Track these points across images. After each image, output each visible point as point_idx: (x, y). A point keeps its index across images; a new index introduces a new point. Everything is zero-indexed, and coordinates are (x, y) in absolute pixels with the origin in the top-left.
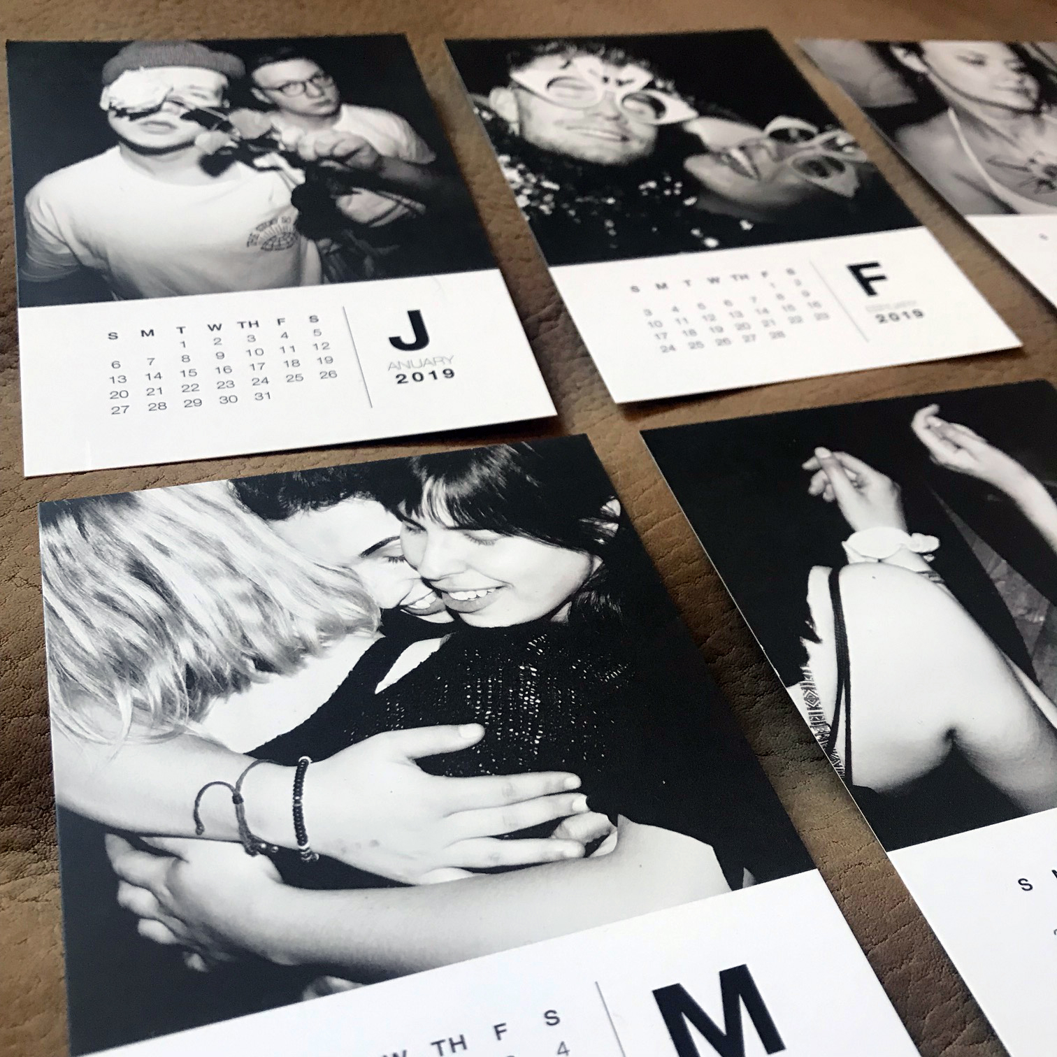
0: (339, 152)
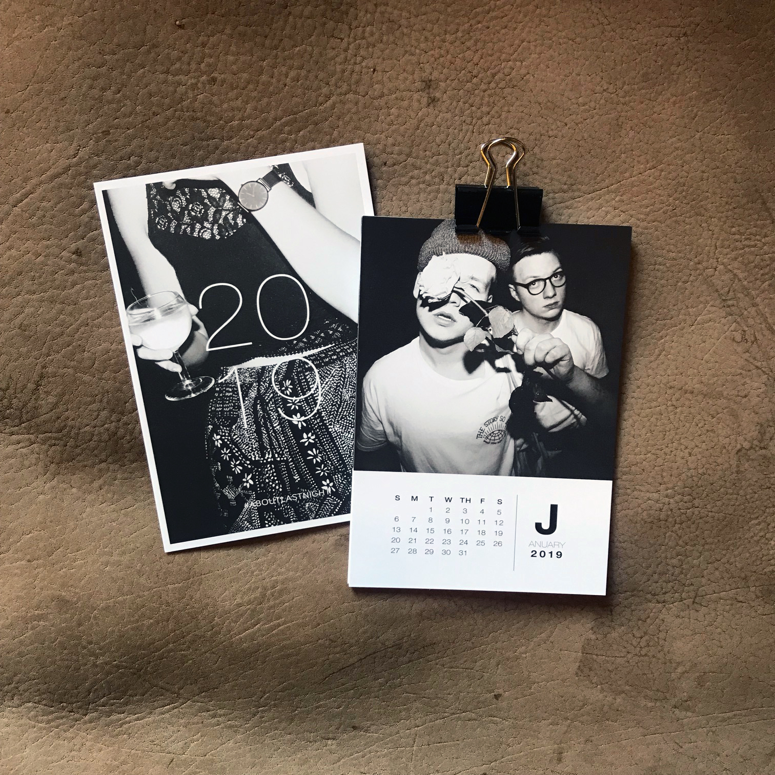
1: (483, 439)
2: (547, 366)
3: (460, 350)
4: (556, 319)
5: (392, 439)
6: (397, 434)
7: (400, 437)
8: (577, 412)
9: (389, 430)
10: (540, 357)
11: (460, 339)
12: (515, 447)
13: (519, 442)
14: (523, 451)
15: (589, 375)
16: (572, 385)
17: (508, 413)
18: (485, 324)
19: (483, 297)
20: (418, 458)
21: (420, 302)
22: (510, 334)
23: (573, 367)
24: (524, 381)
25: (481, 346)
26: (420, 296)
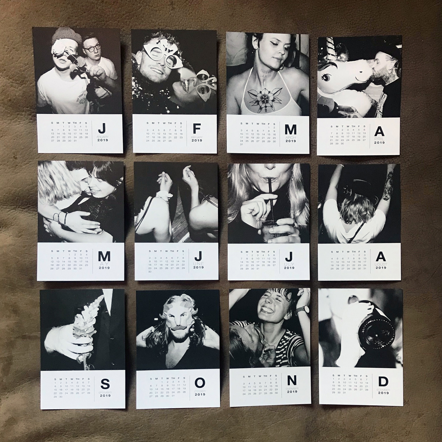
0: (98, 74)
1: (79, 102)
2: (98, 76)
3: (69, 71)
4: (99, 60)
5: (49, 103)
6: (51, 101)
7: (51, 102)
8: (109, 91)
9: (47, 100)
10: (95, 73)
11: (68, 68)
12: (90, 104)
13: (91, 102)
14: (93, 105)
15: (111, 79)
16: (106, 82)
17: (86, 93)
18: (76, 63)
19: (74, 53)
20: (58, 109)
21: (54, 55)
22: (84, 66)
23: (106, 77)
24: (91, 81)
25: (75, 70)
26: (54, 53)
